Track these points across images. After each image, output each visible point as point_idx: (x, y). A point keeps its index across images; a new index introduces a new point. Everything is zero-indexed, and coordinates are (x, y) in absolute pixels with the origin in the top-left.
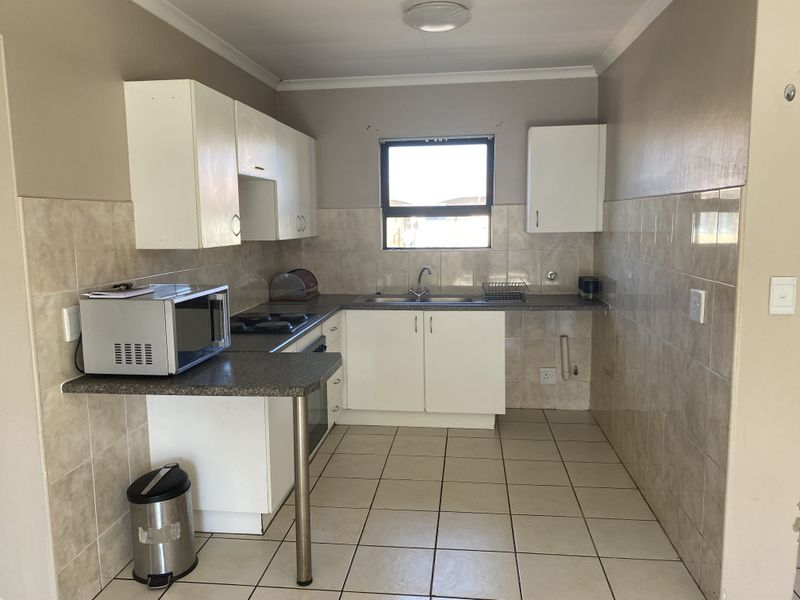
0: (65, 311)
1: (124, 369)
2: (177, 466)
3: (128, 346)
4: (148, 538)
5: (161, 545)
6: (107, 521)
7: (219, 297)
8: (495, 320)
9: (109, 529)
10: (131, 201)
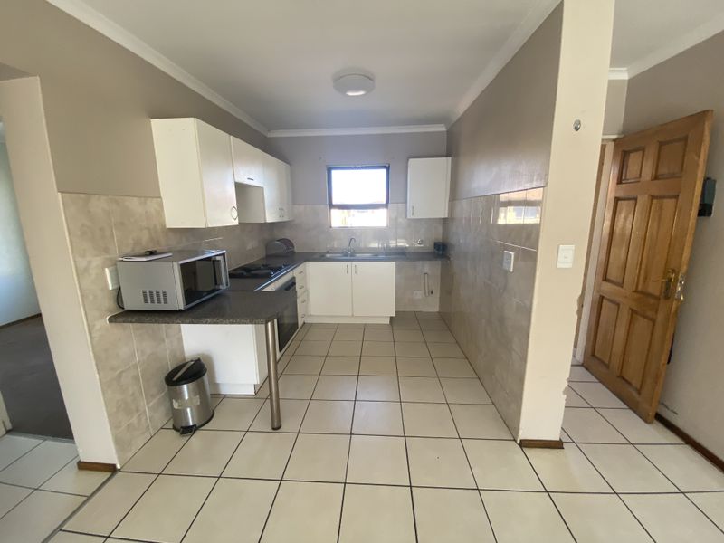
0: (107, 270)
1: (149, 306)
2: (199, 360)
3: (151, 292)
4: (179, 406)
5: (189, 410)
6: (153, 396)
7: (218, 258)
8: (389, 267)
9: (155, 401)
10: (160, 197)
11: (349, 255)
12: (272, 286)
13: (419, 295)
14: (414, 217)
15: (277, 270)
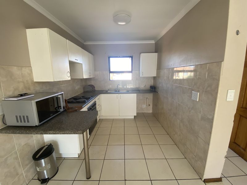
2: (51, 144)
4: (40, 170)
5: (45, 171)
6: (27, 165)
7: (59, 96)
8: (135, 95)
9: (28, 166)
10: (31, 67)
11: (117, 91)
12: (85, 109)
13: (144, 106)
14: (143, 76)
15: (88, 99)
